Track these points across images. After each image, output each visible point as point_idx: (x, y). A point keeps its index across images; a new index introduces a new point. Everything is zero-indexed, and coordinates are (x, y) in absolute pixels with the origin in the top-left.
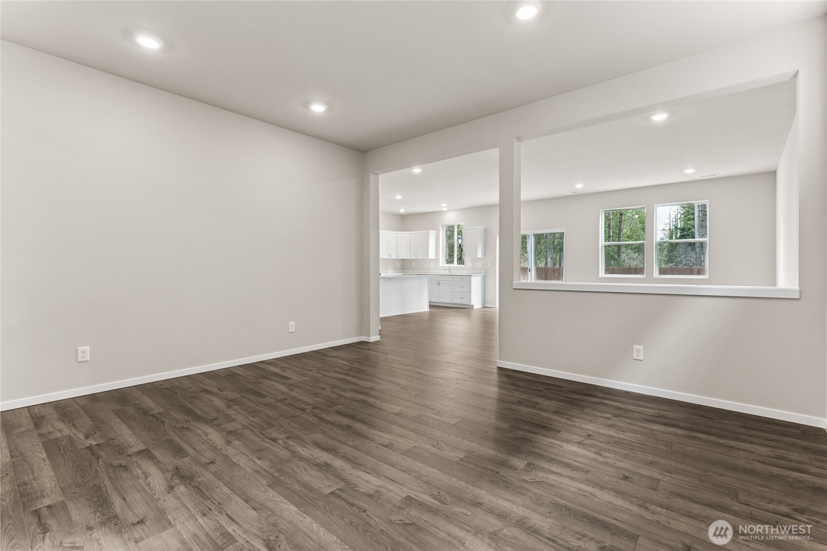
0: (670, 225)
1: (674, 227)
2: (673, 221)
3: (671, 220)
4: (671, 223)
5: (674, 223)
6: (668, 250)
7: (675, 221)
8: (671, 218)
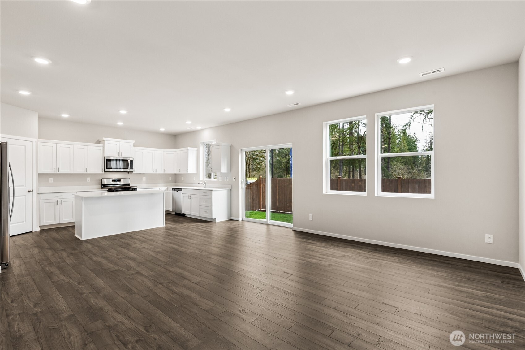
0: (427, 146)
1: (429, 148)
2: (429, 144)
3: (428, 143)
4: (428, 145)
5: (430, 145)
6: (426, 163)
7: (430, 144)
8: (428, 142)
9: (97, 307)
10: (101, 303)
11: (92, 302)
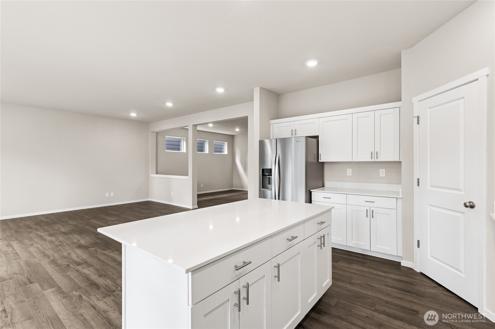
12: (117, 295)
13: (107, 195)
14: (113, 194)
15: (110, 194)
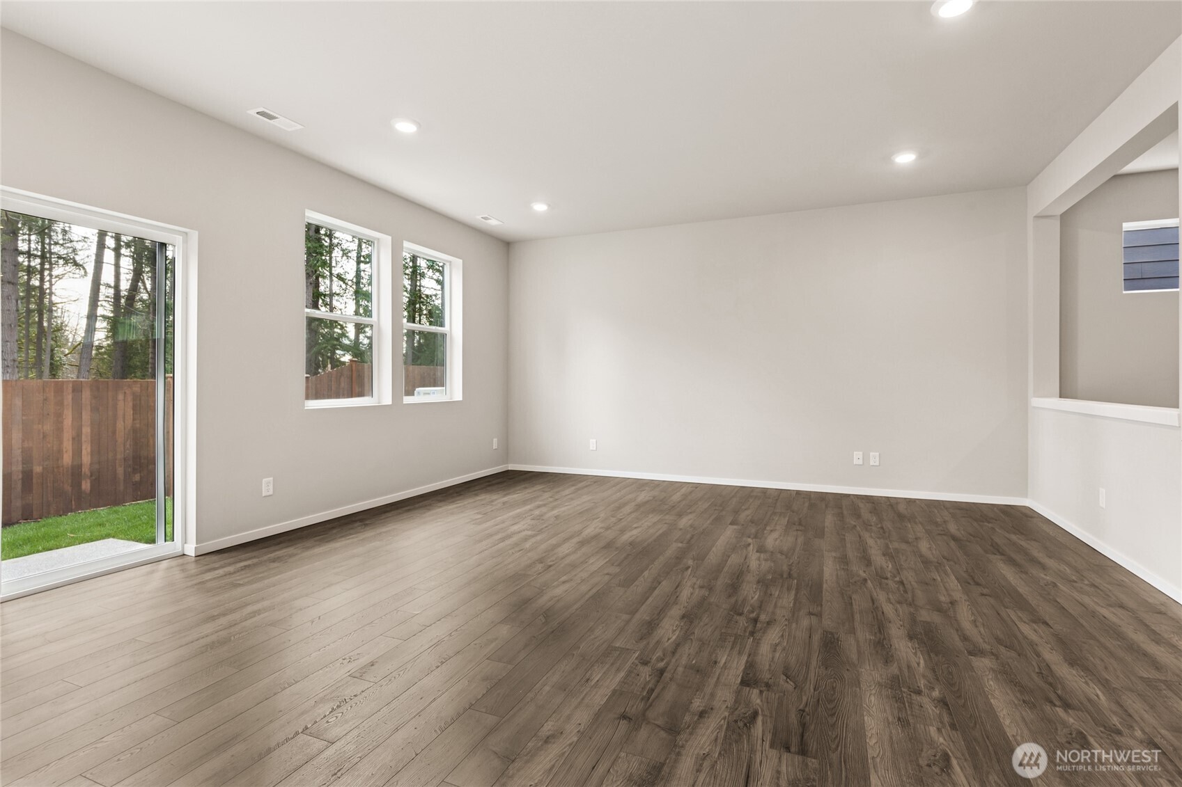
9: (917, 646)
10: (904, 648)
11: (922, 662)
12: (917, 707)
13: (857, 457)
14: (877, 459)
15: (866, 458)
